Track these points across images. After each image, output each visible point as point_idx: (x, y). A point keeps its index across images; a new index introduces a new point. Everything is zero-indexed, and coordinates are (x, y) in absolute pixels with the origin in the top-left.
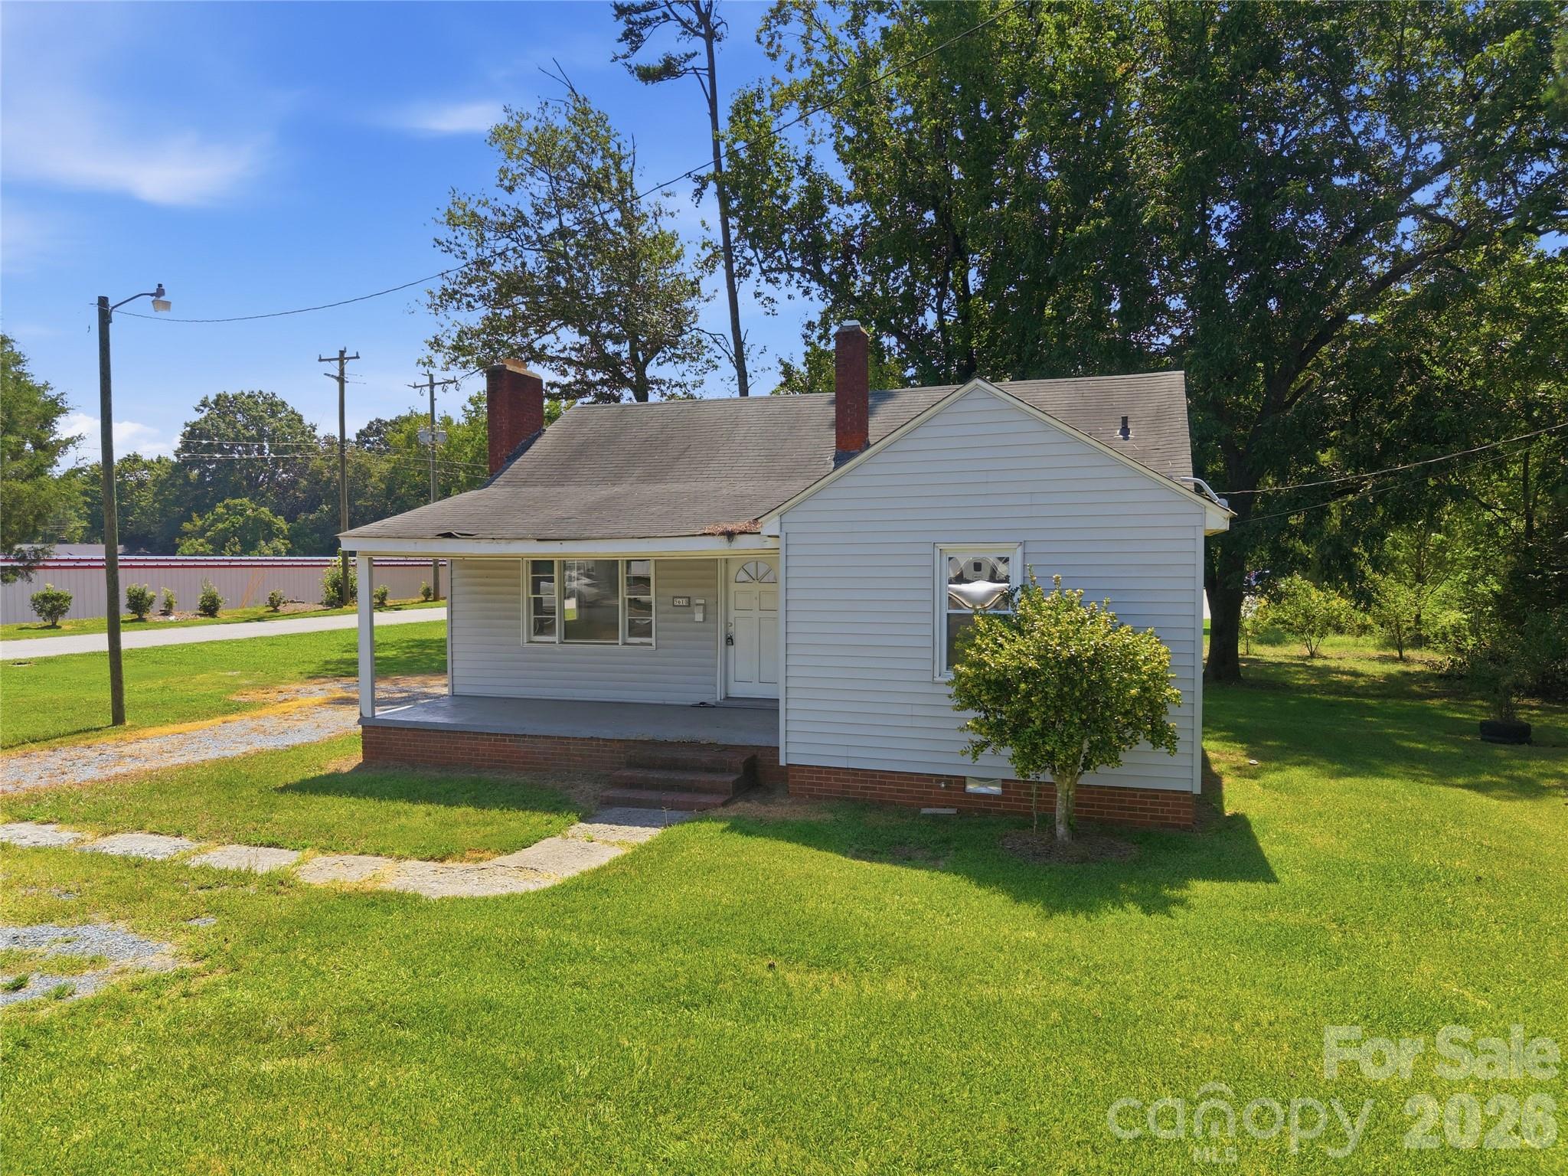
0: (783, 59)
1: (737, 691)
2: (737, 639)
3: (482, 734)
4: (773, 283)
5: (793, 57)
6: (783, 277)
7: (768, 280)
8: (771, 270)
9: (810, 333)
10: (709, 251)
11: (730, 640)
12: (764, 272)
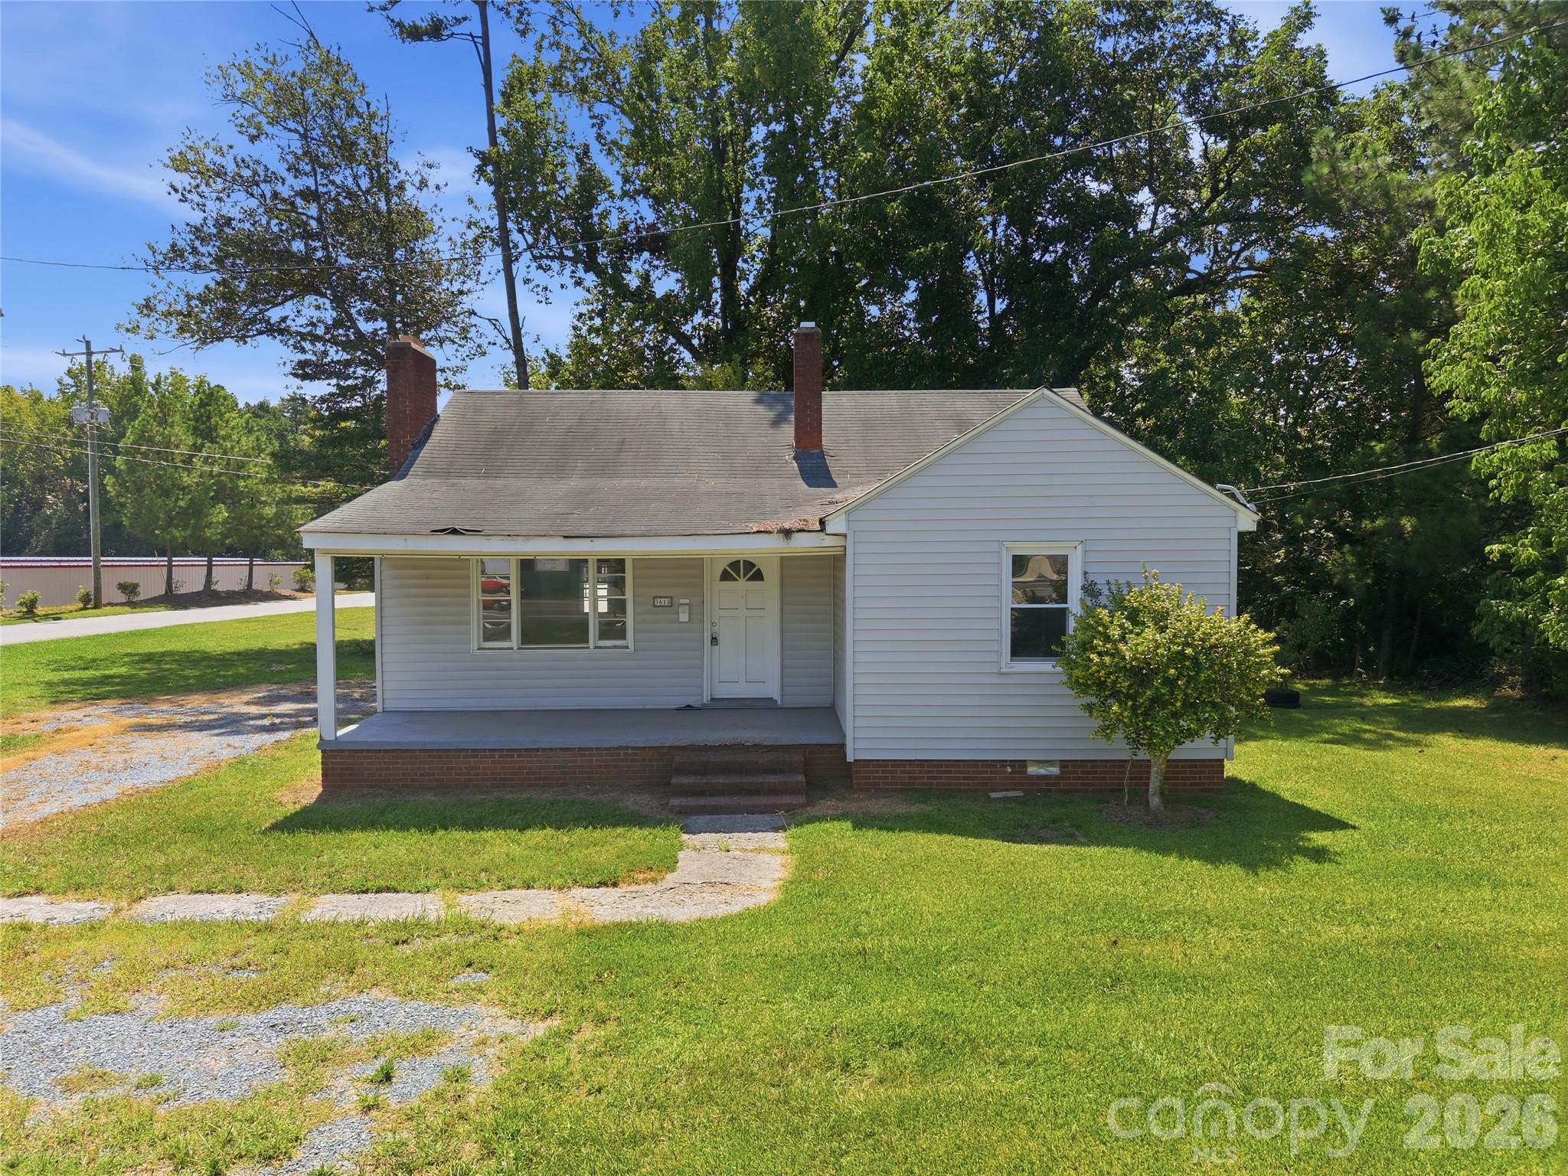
0: (532, 38)
1: (724, 691)
2: (721, 640)
3: (484, 750)
4: (545, 271)
5: (543, 37)
6: (555, 265)
7: (540, 267)
8: (542, 257)
9: (580, 325)
10: (475, 232)
11: (714, 640)
12: (535, 258)
